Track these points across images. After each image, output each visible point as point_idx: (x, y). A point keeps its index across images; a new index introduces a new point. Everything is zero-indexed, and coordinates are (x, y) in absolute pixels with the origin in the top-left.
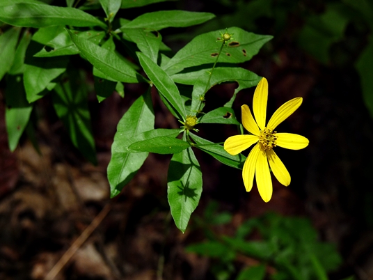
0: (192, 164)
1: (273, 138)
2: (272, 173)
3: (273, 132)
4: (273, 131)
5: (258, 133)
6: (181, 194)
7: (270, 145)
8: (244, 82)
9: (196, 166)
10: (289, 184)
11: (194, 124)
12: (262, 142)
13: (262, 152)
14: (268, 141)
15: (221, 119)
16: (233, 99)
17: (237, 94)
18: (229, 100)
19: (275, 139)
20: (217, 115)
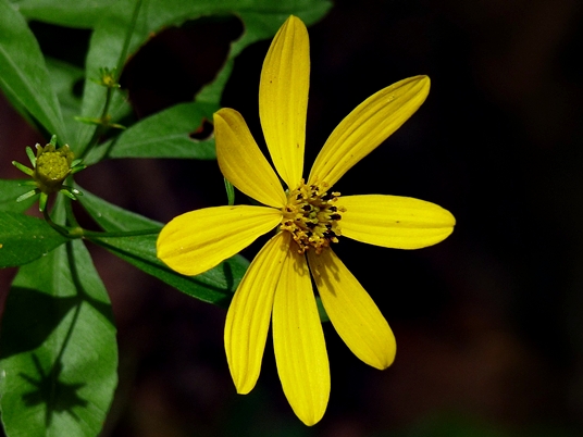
0: (81, 296)
1: (328, 214)
2: (328, 327)
3: (329, 196)
4: (329, 192)
5: (277, 199)
6: (30, 400)
7: (317, 238)
8: (262, 18)
9: (97, 305)
10: (391, 360)
11: (62, 175)
12: (292, 228)
13: (292, 261)
14: (311, 226)
15: (181, 142)
16: (223, 75)
17: (238, 59)
18: (209, 78)
19: (337, 217)
20: (170, 129)
